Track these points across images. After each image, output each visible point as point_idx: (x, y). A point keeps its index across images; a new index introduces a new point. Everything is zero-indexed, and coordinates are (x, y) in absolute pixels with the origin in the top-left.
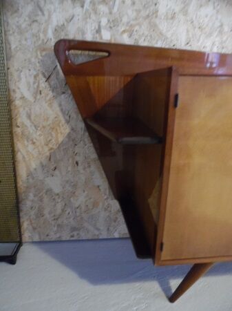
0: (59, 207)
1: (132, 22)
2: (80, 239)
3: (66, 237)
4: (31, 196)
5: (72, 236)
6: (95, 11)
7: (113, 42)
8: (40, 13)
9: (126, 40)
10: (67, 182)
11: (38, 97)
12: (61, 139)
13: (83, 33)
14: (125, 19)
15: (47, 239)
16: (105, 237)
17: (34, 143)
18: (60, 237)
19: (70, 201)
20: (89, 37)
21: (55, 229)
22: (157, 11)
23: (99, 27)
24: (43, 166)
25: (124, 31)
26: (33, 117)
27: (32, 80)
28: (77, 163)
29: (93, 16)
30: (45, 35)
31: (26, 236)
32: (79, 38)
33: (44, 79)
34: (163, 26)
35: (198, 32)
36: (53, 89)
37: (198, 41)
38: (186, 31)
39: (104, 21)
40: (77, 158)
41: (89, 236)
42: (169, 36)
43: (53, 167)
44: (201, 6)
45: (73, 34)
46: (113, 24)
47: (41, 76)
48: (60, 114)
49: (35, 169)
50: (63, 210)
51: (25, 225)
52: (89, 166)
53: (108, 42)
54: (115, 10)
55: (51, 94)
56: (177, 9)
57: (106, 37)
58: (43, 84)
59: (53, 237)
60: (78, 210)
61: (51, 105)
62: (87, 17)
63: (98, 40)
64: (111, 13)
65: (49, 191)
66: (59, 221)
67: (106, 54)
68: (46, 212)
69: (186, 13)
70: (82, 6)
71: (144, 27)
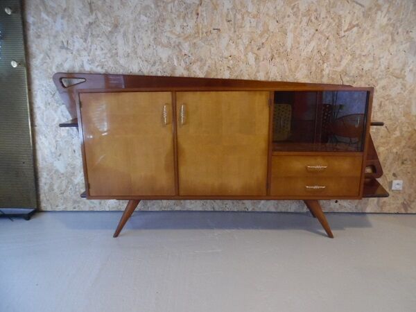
0: (64, 183)
1: (103, 60)
2: (80, 210)
3: (70, 208)
5: (75, 208)
6: (80, 55)
7: (92, 73)
8: (48, 58)
9: (100, 71)
10: (68, 164)
11: (48, 107)
13: (74, 67)
14: (98, 59)
15: (57, 209)
16: (98, 209)
17: (46, 137)
18: (66, 208)
19: (71, 180)
20: (77, 71)
21: (62, 201)
22: (117, 53)
23: (83, 64)
24: (52, 153)
25: (98, 66)
26: (45, 120)
27: (44, 97)
28: (74, 151)
29: (79, 58)
30: (51, 70)
31: (42, 206)
32: (71, 71)
33: (51, 96)
34: (122, 61)
35: (146, 64)
36: (57, 102)
37: (147, 69)
38: (137, 64)
39: (85, 61)
40: (74, 147)
41: (86, 208)
42: (127, 67)
43: (58, 154)
44: (145, 48)
45: (67, 69)
46: (92, 61)
47: (49, 94)
50: (67, 187)
53: (88, 73)
54: (92, 54)
55: (55, 105)
56: (130, 51)
57: (87, 69)
58: (51, 99)
59: (61, 208)
60: (77, 187)
61: (56, 112)
62: (75, 58)
63: (83, 72)
64: (89, 56)
65: (57, 171)
66: (65, 195)
67: (83, 80)
68: (55, 187)
69: (136, 53)
70: (72, 53)
71: (110, 63)
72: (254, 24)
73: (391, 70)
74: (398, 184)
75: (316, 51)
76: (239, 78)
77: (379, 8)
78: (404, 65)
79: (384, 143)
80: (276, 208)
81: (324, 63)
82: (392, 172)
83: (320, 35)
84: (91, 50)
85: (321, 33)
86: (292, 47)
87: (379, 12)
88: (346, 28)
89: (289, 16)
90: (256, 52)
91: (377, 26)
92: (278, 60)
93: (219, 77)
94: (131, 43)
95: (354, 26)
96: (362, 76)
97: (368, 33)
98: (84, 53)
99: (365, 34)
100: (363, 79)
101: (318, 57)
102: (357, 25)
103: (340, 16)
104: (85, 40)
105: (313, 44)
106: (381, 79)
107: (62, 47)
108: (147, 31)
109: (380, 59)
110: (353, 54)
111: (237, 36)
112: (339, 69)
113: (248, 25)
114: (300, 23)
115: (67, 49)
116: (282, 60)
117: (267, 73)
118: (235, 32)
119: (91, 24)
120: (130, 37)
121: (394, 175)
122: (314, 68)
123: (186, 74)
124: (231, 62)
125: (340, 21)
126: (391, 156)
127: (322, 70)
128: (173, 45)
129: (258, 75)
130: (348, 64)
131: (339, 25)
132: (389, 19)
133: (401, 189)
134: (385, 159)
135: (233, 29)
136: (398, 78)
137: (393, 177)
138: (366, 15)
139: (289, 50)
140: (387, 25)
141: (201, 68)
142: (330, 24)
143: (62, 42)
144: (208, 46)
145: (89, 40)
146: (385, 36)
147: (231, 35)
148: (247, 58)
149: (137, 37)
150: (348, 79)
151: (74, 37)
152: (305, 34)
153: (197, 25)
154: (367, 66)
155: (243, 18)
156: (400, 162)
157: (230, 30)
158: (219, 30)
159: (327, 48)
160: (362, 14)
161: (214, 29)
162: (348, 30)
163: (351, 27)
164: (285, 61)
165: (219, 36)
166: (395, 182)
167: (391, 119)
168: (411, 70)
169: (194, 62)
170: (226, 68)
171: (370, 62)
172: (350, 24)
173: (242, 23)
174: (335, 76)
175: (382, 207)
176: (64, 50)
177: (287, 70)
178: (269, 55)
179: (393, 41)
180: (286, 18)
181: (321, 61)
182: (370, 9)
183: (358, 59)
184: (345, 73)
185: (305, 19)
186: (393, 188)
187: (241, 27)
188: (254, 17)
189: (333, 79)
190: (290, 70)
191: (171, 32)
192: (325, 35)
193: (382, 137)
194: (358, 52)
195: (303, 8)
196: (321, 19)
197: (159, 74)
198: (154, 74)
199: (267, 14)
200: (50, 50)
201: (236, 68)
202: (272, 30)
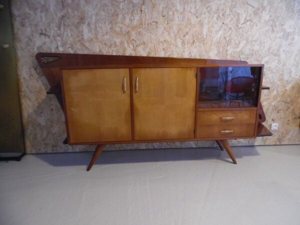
0: (45, 134)
1: (73, 43)
2: (58, 152)
3: (50, 151)
4: (30, 127)
5: (53, 151)
6: (55, 40)
7: (65, 53)
8: (31, 41)
9: (71, 51)
10: (48, 119)
11: (32, 77)
12: (43, 98)
13: (50, 49)
14: (69, 42)
15: (40, 152)
16: (71, 151)
17: (30, 100)
18: (46, 151)
19: (50, 130)
20: (53, 51)
21: (44, 146)
22: (83, 38)
23: (58, 46)
24: (35, 111)
25: (69, 47)
26: (29, 87)
27: (28, 70)
28: (52, 110)
29: (54, 42)
31: (28, 150)
32: (49, 52)
33: (34, 70)
34: (87, 44)
35: (104, 45)
36: (38, 74)
37: (105, 50)
38: (98, 46)
39: (59, 44)
40: (52, 107)
41: (62, 151)
42: (90, 48)
43: (40, 112)
44: (104, 35)
45: (45, 50)
46: (64, 45)
47: (32, 68)
48: (42, 85)
49: (31, 113)
50: (47, 136)
51: (28, 144)
52: (59, 112)
53: (62, 53)
54: (64, 38)
55: (37, 76)
56: (92, 37)
57: (61, 50)
58: (33, 72)
59: (43, 151)
60: (55, 135)
61: (37, 81)
62: (51, 42)
63: (58, 52)
64: (62, 40)
65: (39, 125)
66: (46, 142)
67: (58, 58)
68: (38, 136)
69: (97, 39)
70: (49, 38)
71: (78, 45)
72: (181, 19)
73: (271, 50)
74: (275, 126)
75: (222, 38)
76: (171, 56)
77: (264, 8)
78: (279, 47)
79: (266, 99)
80: (196, 145)
81: (228, 46)
82: (272, 118)
83: (225, 27)
84: (63, 36)
85: (227, 25)
86: (207, 34)
87: (264, 12)
88: (242, 22)
89: (205, 13)
90: (183, 38)
91: (262, 21)
92: (197, 44)
93: (157, 56)
94: (93, 31)
95: (248, 21)
96: (252, 54)
97: (257, 26)
98: (59, 38)
99: (255, 26)
100: (254, 56)
101: (224, 42)
102: (250, 20)
103: (238, 14)
104: (59, 28)
105: (221, 33)
106: (265, 57)
107: (41, 34)
108: (105, 22)
109: (264, 43)
110: (247, 40)
111: (170, 27)
112: (238, 50)
113: (177, 19)
114: (212, 18)
115: (45, 35)
116: (200, 43)
117: (190, 53)
118: (168, 24)
119: (63, 17)
120: (93, 26)
121: (273, 120)
122: (221, 49)
123: (133, 54)
124: (165, 45)
125: (238, 17)
126: (271, 108)
127: (227, 51)
128: (124, 33)
129: (184, 54)
130: (244, 47)
131: (238, 20)
132: (270, 16)
133: (277, 129)
134: (267, 110)
135: (166, 22)
136: (275, 56)
137: (272, 122)
138: (255, 13)
139: (205, 37)
140: (269, 20)
141: (144, 49)
142: (232, 19)
143: (42, 30)
144: (149, 34)
145: (62, 28)
146: (267, 28)
147: (165, 26)
148: (176, 42)
149: (97, 26)
150: (244, 56)
151: (51, 26)
152: (215, 26)
153: (141, 19)
154: (256, 48)
155: (173, 14)
156: (276, 112)
157: (164, 22)
158: (157, 22)
159: (230, 36)
160: (253, 12)
161: (153, 22)
162: (244, 23)
163: (246, 21)
164: (202, 44)
165: (156, 26)
166: (273, 125)
167: (271, 83)
168: (284, 51)
169: (139, 45)
170: (162, 49)
171: (258, 45)
172: (245, 19)
173: (173, 18)
174: (235, 55)
175: (265, 142)
176: (43, 36)
177: (204, 51)
178: (191, 41)
179: (273, 31)
180: (203, 14)
181: (226, 45)
182: (258, 9)
183: (250, 43)
184: (241, 52)
185: (216, 16)
186: (272, 129)
187: (172, 21)
188: (181, 14)
189: (234, 57)
190: (206, 51)
191: (122, 23)
192: (229, 27)
193: (265, 95)
194: (250, 39)
195: (214, 8)
196: (226, 16)
197: (114, 54)
198: (110, 54)
199: (190, 12)
200: (32, 35)
201: (169, 50)
202: (193, 23)
